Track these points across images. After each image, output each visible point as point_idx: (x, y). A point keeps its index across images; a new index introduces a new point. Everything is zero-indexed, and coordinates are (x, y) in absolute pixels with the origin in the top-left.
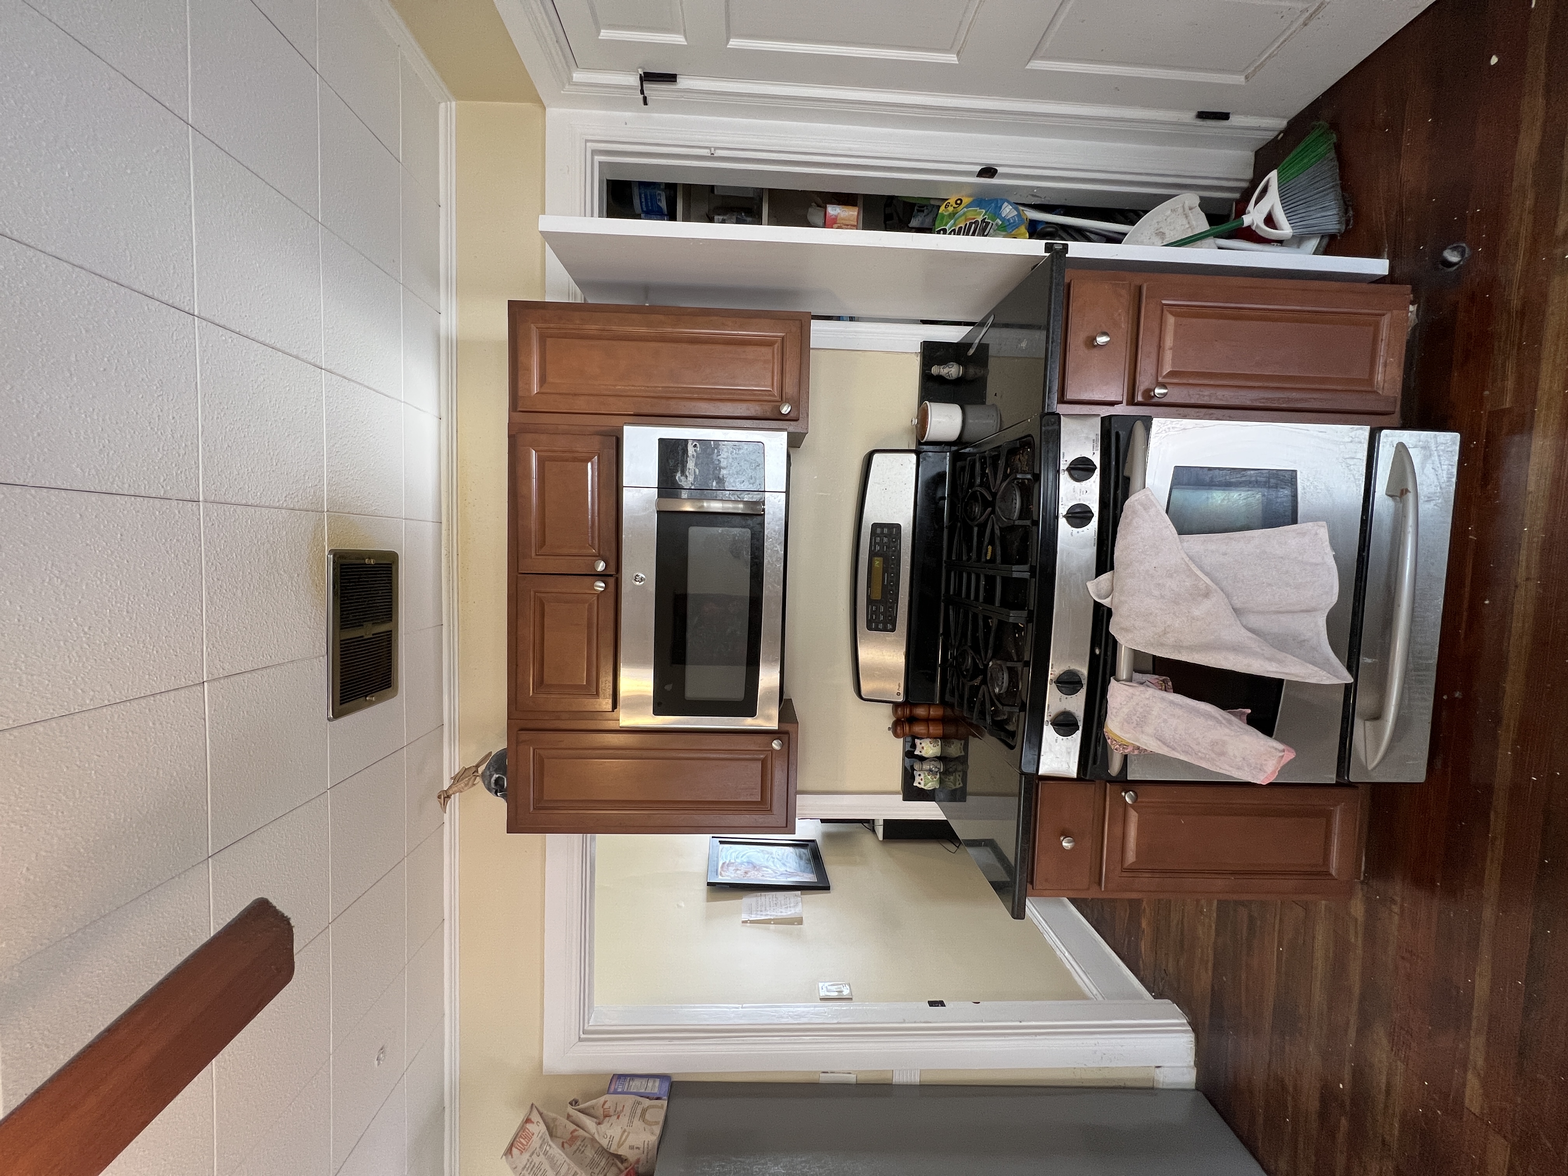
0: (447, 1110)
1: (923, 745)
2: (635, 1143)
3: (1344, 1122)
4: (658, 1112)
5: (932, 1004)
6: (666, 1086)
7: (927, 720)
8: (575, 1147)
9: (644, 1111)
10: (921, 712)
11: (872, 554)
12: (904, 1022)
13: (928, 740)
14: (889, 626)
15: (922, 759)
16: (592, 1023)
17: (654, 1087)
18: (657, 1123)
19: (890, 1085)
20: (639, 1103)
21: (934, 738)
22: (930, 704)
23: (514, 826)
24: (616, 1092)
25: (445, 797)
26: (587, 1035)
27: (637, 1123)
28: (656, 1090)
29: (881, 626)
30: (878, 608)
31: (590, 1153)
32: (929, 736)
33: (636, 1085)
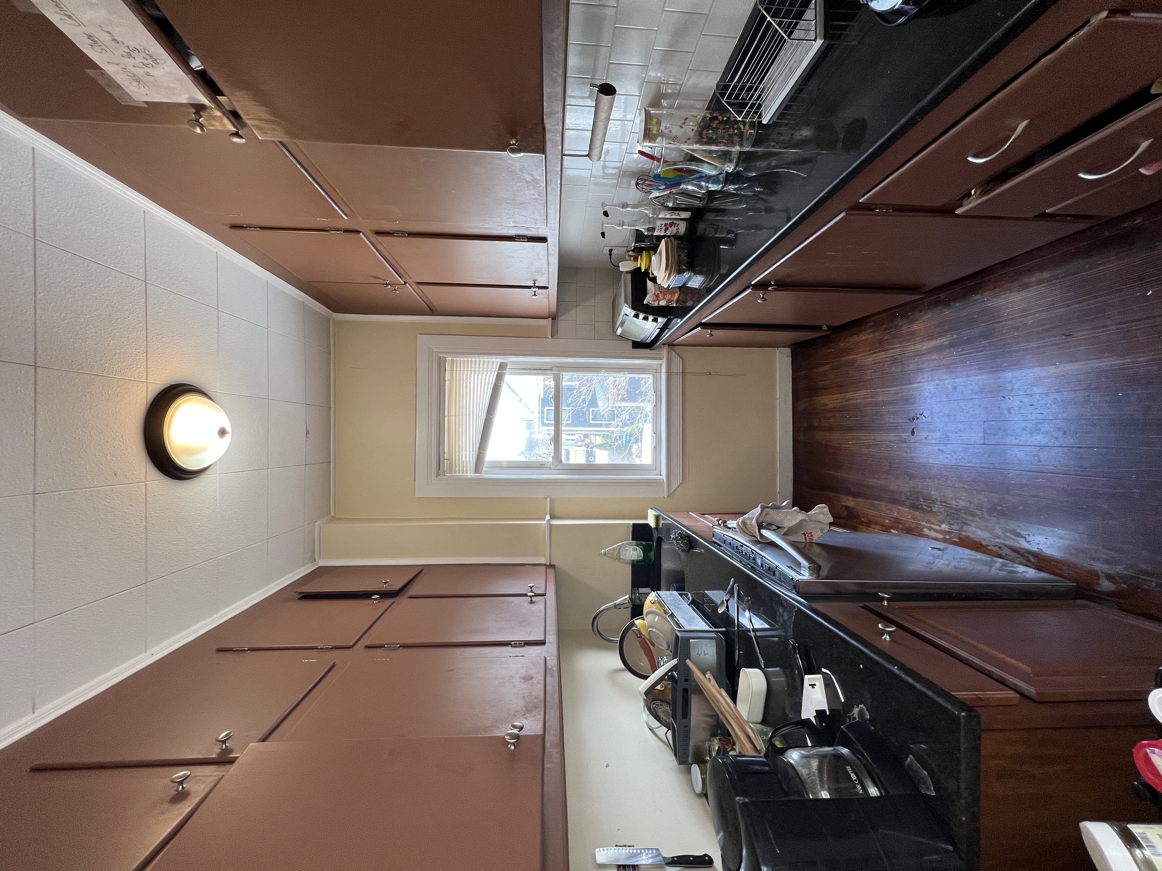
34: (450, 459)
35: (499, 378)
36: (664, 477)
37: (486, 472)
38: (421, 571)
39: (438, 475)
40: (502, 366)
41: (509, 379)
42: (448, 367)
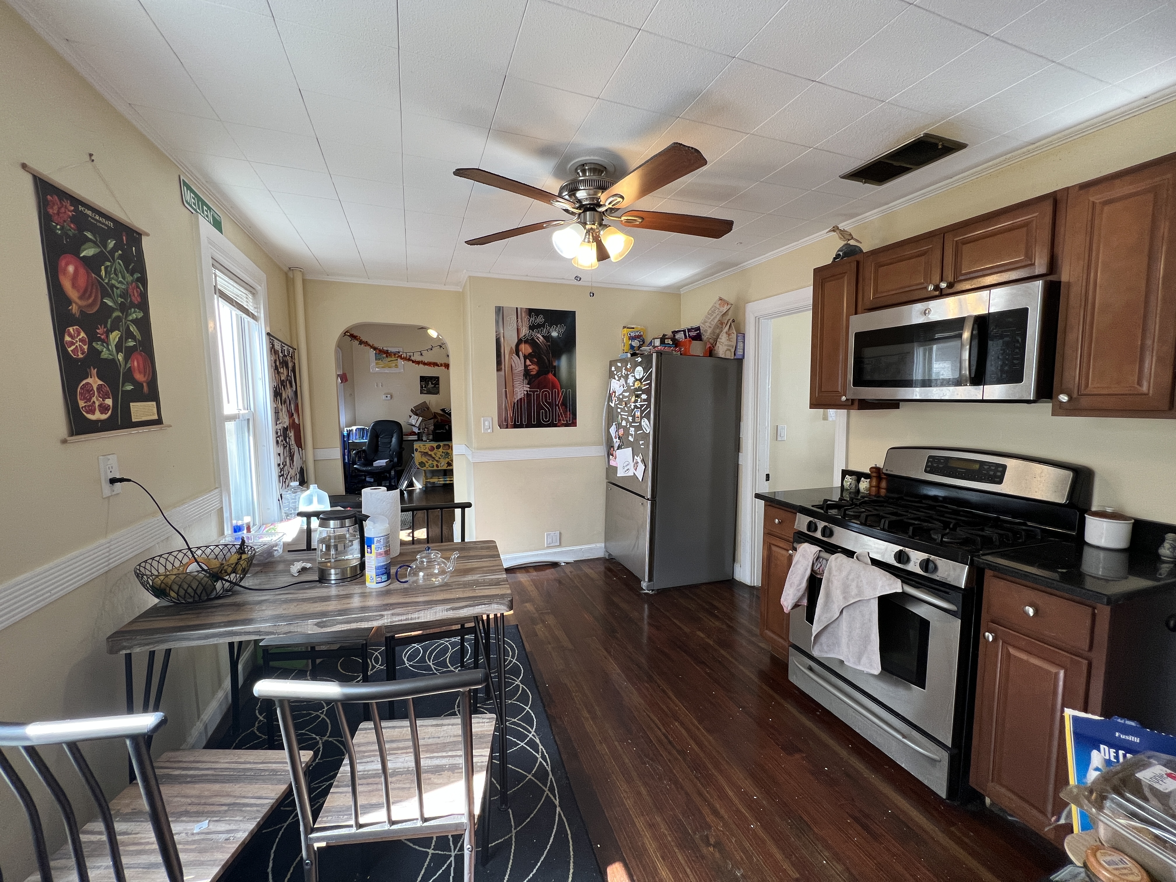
0: (736, 267)
1: (866, 483)
2: (720, 348)
3: (707, 607)
4: (730, 355)
5: (768, 476)
6: (741, 357)
7: (878, 487)
8: (719, 325)
9: (729, 350)
10: (884, 484)
11: (982, 463)
12: (759, 460)
13: (868, 486)
14: (928, 469)
15: (858, 481)
16: (762, 320)
17: (740, 352)
18: (725, 356)
19: (739, 452)
20: (733, 347)
21: (869, 489)
22: (888, 490)
23: (817, 271)
24: (737, 336)
25: (835, 229)
26: (758, 320)
27: (726, 348)
28: (738, 353)
29: (930, 464)
30: (941, 463)
31: (718, 331)
32: (871, 486)
33: (740, 345)
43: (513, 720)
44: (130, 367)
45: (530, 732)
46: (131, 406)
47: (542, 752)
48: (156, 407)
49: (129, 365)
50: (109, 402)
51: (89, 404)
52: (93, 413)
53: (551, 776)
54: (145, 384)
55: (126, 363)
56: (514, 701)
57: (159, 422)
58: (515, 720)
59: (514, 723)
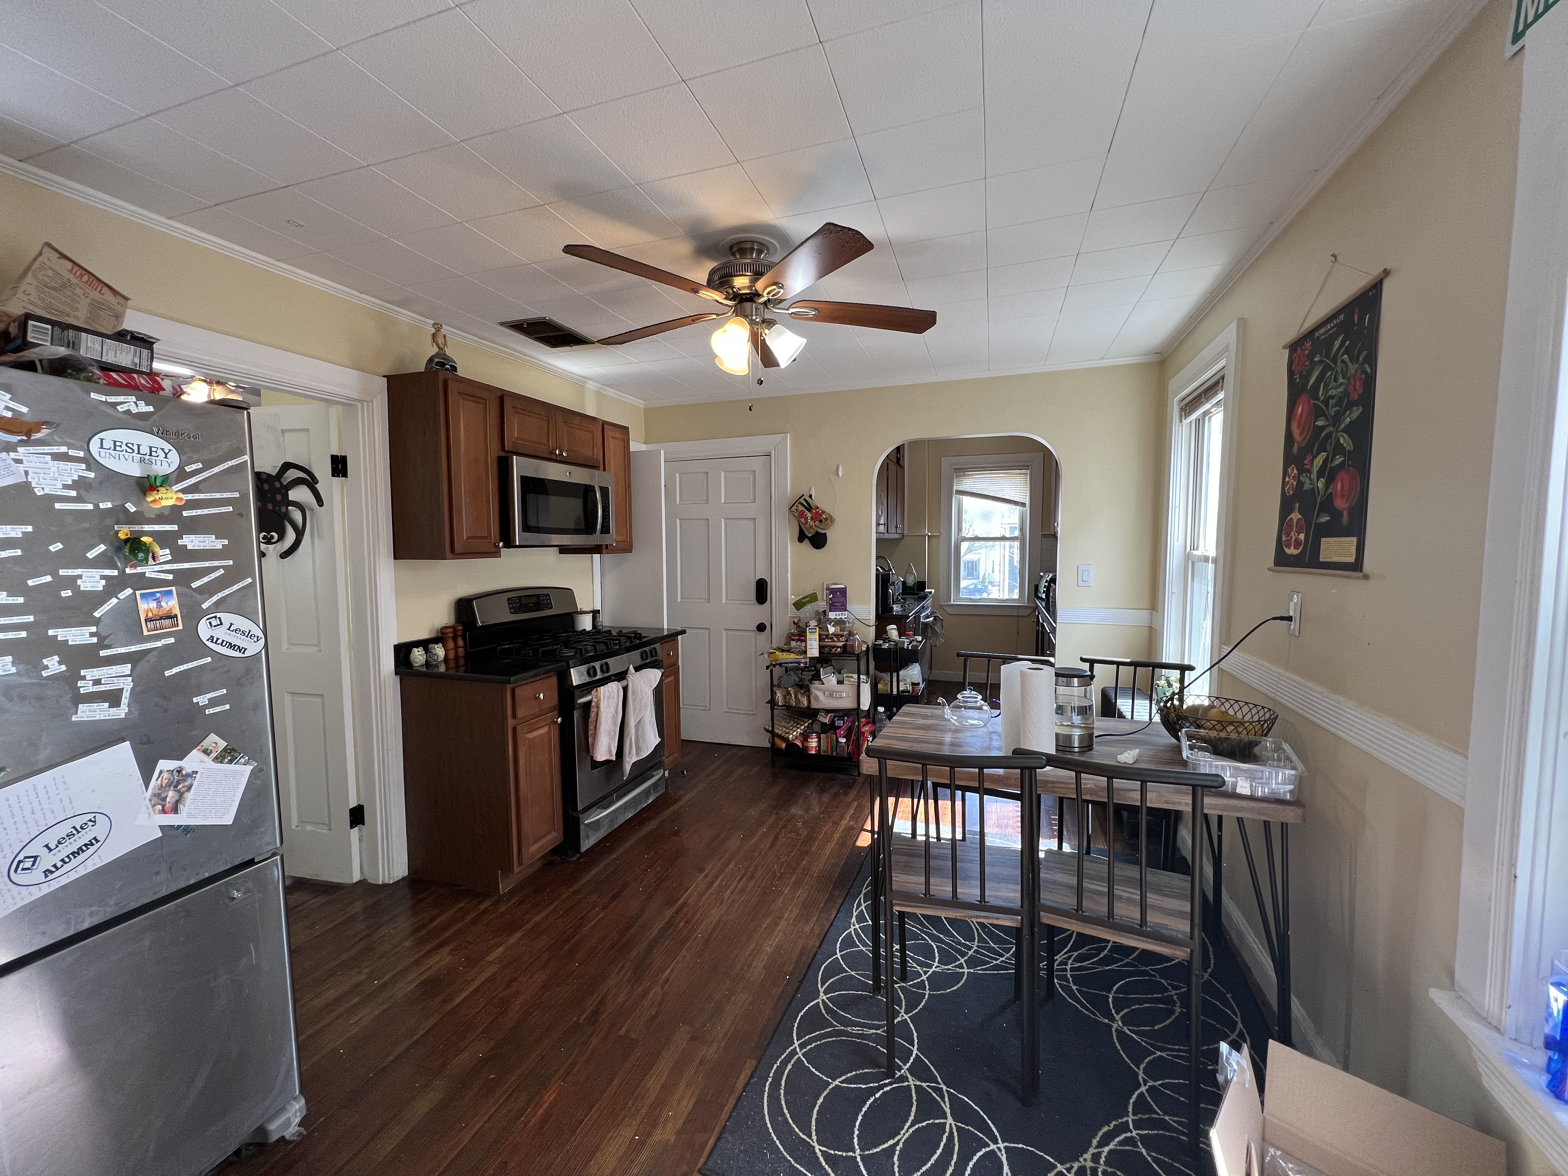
34: (964, 475)
35: (1016, 503)
36: (952, 603)
37: (956, 497)
38: (903, 468)
39: (955, 469)
40: (1023, 505)
41: (1018, 509)
42: (1022, 471)
43: (864, 949)
44: (1331, 493)
45: (855, 930)
46: (1322, 543)
47: (857, 909)
48: (1355, 544)
49: (1330, 491)
50: (1302, 536)
51: (1288, 538)
52: (1289, 548)
53: (864, 892)
54: (1345, 513)
55: (1327, 489)
56: (848, 972)
57: (1357, 566)
58: (862, 948)
59: (865, 945)
